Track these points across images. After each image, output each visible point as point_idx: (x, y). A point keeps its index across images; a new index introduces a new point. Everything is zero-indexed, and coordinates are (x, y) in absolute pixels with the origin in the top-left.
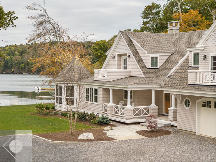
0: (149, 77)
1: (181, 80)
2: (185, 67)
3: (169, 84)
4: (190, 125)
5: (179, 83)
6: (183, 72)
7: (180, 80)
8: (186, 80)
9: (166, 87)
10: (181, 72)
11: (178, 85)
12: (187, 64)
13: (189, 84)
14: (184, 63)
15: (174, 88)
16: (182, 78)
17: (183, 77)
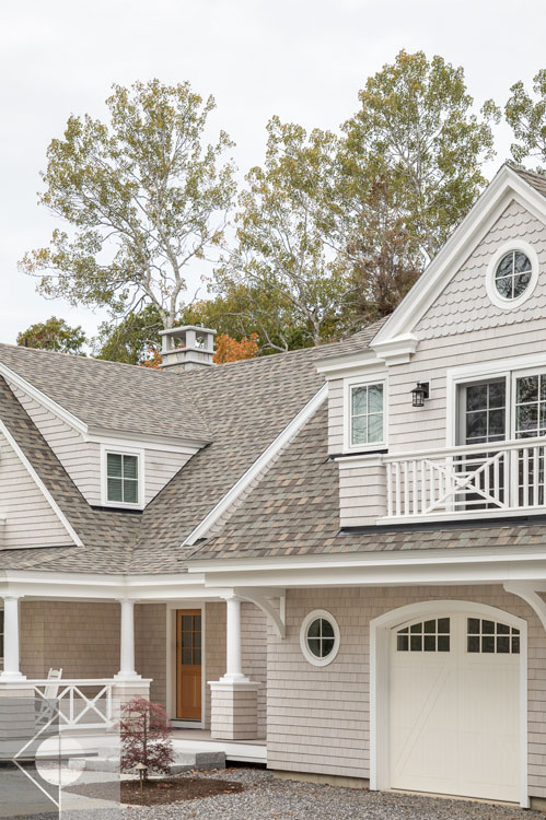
0: (104, 544)
1: (293, 515)
2: (303, 463)
3: (232, 541)
4: (336, 743)
5: (286, 530)
6: (299, 483)
7: (286, 516)
8: (323, 514)
9: (219, 555)
10: (286, 484)
11: (282, 538)
12: (312, 450)
13: (344, 529)
14: (295, 447)
15: (263, 554)
16: (300, 509)
17: (303, 501)
